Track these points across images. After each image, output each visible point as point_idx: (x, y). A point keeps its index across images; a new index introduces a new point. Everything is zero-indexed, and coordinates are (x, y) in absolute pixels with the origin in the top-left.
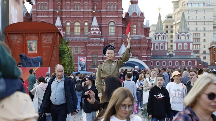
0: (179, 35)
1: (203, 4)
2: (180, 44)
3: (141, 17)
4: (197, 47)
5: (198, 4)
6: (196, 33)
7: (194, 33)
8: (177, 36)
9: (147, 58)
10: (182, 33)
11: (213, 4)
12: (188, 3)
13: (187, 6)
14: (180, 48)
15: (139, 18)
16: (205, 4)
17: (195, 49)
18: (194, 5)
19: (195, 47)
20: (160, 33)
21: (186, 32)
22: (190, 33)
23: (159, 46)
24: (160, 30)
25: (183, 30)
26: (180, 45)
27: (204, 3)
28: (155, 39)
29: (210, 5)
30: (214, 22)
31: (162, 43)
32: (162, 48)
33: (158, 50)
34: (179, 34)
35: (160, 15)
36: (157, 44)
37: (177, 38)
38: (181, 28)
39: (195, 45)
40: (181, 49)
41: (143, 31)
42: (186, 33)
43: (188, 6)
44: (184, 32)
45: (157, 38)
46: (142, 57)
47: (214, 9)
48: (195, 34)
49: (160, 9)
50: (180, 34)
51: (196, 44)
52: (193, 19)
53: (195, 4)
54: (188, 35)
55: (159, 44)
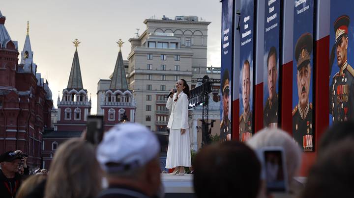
0: (110, 94)
1: (175, 44)
2: (111, 110)
3: (7, 50)
4: (164, 120)
5: (167, 44)
6: (161, 95)
7: (158, 95)
8: (106, 95)
9: (17, 133)
10: (116, 90)
11: (193, 45)
12: (149, 42)
13: (147, 47)
14: (111, 119)
15: (4, 51)
16: (179, 45)
17: (160, 123)
18: (160, 46)
19: (160, 120)
20: (75, 89)
21: (124, 87)
22: (131, 91)
23: (73, 112)
24: (76, 84)
25: (119, 85)
26: (112, 112)
27: (177, 44)
28: (66, 100)
29: (188, 47)
30: (193, 77)
31: (78, 108)
32: (78, 117)
33: (70, 120)
34: (111, 92)
35: (76, 54)
36: (68, 108)
37: (107, 99)
38: (115, 81)
39: (160, 116)
40: (114, 120)
41: (14, 78)
42: (123, 91)
43: (150, 47)
44: (121, 88)
45: (69, 97)
46: (6, 132)
47: (193, 53)
48: (159, 97)
49: (76, 44)
50: (113, 92)
51: (162, 115)
52: (156, 70)
53: (161, 44)
54: (127, 95)
55: (73, 109)
